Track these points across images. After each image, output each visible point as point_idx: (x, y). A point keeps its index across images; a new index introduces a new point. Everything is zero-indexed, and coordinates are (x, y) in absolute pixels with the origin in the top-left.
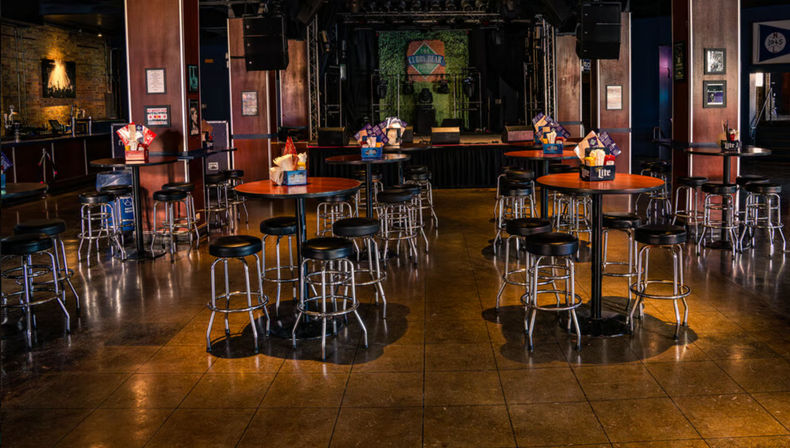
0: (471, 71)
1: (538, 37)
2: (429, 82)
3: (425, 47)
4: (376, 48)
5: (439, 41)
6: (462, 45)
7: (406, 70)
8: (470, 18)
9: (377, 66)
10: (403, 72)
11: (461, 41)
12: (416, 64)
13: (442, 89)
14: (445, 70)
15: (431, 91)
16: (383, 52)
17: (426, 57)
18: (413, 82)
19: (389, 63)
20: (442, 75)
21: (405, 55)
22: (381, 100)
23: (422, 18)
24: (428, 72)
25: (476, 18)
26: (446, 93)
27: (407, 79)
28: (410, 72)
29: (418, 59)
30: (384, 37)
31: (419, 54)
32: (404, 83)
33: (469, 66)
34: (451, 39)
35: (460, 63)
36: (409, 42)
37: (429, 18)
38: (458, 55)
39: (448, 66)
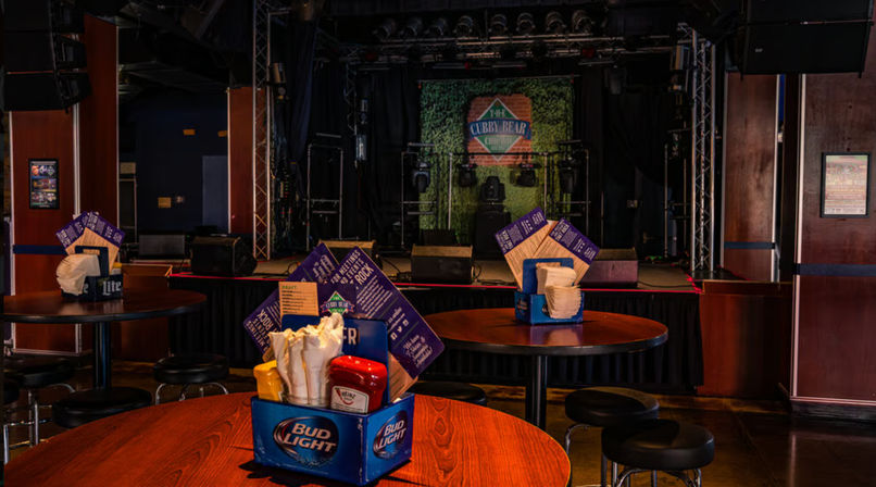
0: (574, 146)
1: (679, 65)
2: (502, 167)
3: (498, 107)
4: (419, 109)
5: (522, 97)
6: (562, 104)
7: (465, 144)
8: (562, 46)
9: (418, 139)
10: (460, 149)
11: (562, 95)
12: (482, 136)
13: (525, 178)
14: (532, 145)
15: (505, 180)
16: (429, 115)
17: (500, 124)
18: (475, 166)
19: (437, 135)
20: (526, 155)
21: (466, 121)
22: (422, 196)
23: (477, 49)
24: (501, 149)
25: (575, 45)
26: (531, 186)
27: (466, 161)
28: (471, 149)
29: (486, 127)
30: (431, 91)
31: (487, 119)
32: (458, 166)
33: (574, 138)
34: (544, 93)
35: (558, 132)
36: (472, 97)
37: (489, 49)
38: (554, 122)
39: (535, 140)
